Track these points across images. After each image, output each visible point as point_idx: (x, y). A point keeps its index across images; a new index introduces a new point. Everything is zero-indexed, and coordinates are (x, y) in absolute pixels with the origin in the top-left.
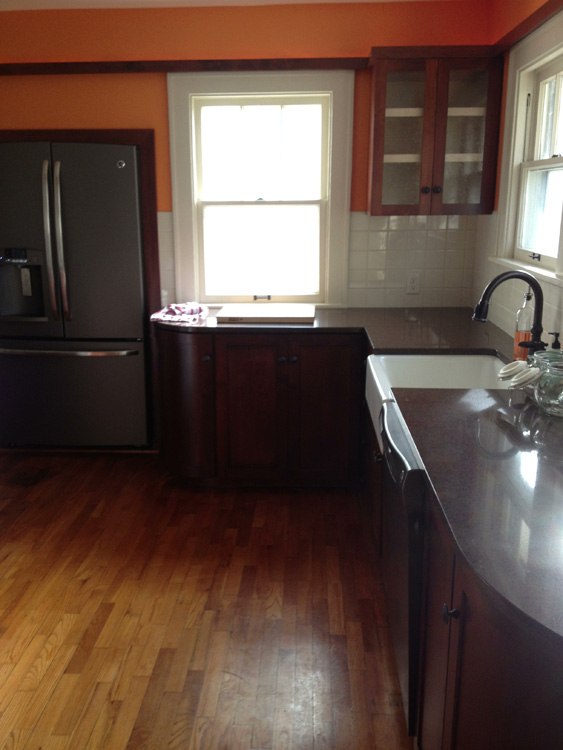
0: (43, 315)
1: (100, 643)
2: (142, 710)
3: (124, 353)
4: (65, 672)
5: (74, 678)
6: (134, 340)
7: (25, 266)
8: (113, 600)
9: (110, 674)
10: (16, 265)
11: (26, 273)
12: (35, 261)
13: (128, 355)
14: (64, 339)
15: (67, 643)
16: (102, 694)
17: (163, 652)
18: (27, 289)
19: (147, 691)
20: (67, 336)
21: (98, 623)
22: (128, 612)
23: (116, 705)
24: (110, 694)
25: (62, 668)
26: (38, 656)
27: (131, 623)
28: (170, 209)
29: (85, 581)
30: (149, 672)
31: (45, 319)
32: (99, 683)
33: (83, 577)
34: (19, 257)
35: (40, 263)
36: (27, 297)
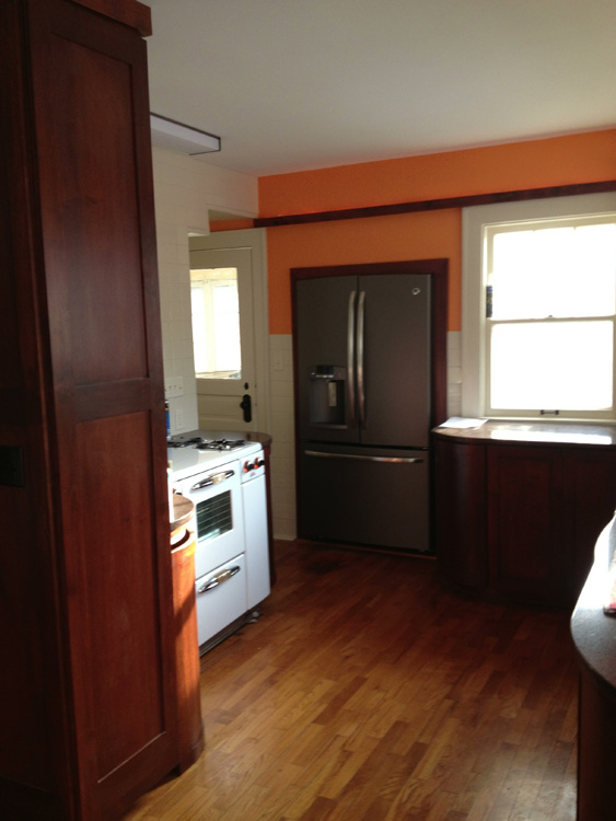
0: (343, 423)
1: (347, 706)
2: (366, 764)
3: (411, 460)
4: (314, 722)
5: (319, 728)
6: (421, 449)
7: (332, 381)
8: (367, 676)
9: (348, 730)
10: (324, 379)
11: (332, 386)
12: (340, 377)
13: (416, 462)
14: (360, 445)
15: (321, 702)
16: (339, 743)
17: (397, 724)
18: (333, 401)
19: (376, 750)
20: (362, 443)
21: (350, 691)
22: (376, 688)
23: (346, 754)
24: (344, 745)
25: (313, 717)
26: (295, 706)
27: (379, 695)
28: (459, 329)
29: (347, 657)
30: (381, 736)
31: (345, 427)
32: (338, 736)
33: (347, 653)
34: (328, 373)
35: (344, 378)
36: (332, 408)
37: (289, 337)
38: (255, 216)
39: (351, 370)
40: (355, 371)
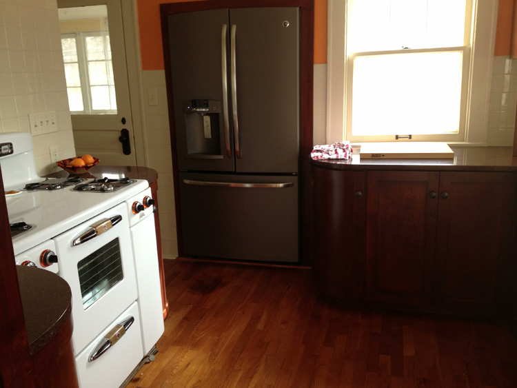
0: (220, 154)
3: (281, 185)
6: (291, 174)
7: (207, 114)
10: (200, 113)
11: (207, 119)
12: (215, 110)
13: (286, 187)
14: (235, 173)
18: (208, 133)
20: (237, 171)
28: (326, 62)
31: (221, 157)
34: (202, 107)
35: (219, 111)
36: (208, 139)
37: (161, 74)
39: (225, 103)
40: (230, 106)
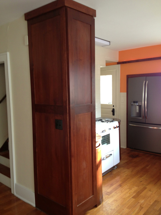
1: (142, 194)
2: (147, 211)
4: (132, 198)
5: (133, 199)
7: (138, 105)
8: (147, 187)
9: (142, 201)
10: (135, 105)
11: (138, 107)
12: (140, 104)
15: (134, 192)
16: (139, 204)
17: (156, 201)
18: (138, 111)
19: (150, 207)
20: (146, 123)
21: (142, 191)
22: (150, 190)
23: (141, 208)
24: (141, 205)
25: (132, 197)
26: (127, 193)
27: (150, 193)
29: (141, 181)
30: (151, 204)
31: (141, 118)
32: (139, 202)
33: (141, 180)
34: (136, 103)
35: (141, 105)
36: (137, 113)
37: (126, 93)
38: (118, 61)
39: (143, 102)
40: (144, 103)
